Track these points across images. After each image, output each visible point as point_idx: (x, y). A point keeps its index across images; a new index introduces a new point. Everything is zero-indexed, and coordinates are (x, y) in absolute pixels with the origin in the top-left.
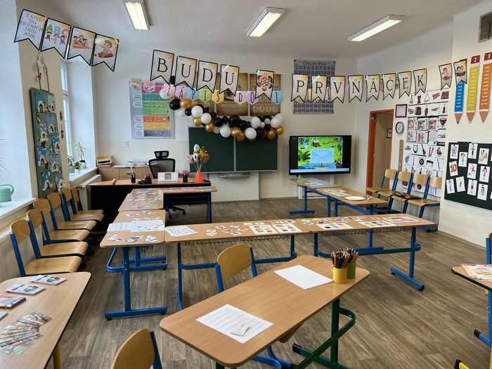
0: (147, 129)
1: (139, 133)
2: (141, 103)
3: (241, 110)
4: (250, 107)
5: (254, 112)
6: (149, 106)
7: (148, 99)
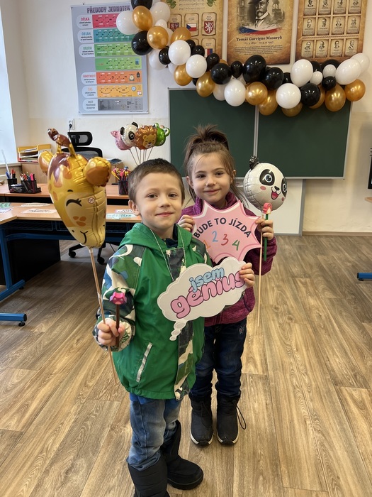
0: (103, 97)
1: (90, 105)
2: (93, 49)
3: (275, 53)
4: (297, 44)
5: (302, 55)
6: (106, 54)
7: (103, 40)
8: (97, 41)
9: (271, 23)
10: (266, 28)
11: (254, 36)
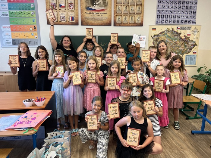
0: (15, 38)
2: (8, 13)
3: (104, 20)
4: (114, 17)
5: (117, 22)
6: (16, 16)
7: (14, 9)
8: (10, 9)
9: (101, 6)
10: (99, 8)
11: (94, 12)
